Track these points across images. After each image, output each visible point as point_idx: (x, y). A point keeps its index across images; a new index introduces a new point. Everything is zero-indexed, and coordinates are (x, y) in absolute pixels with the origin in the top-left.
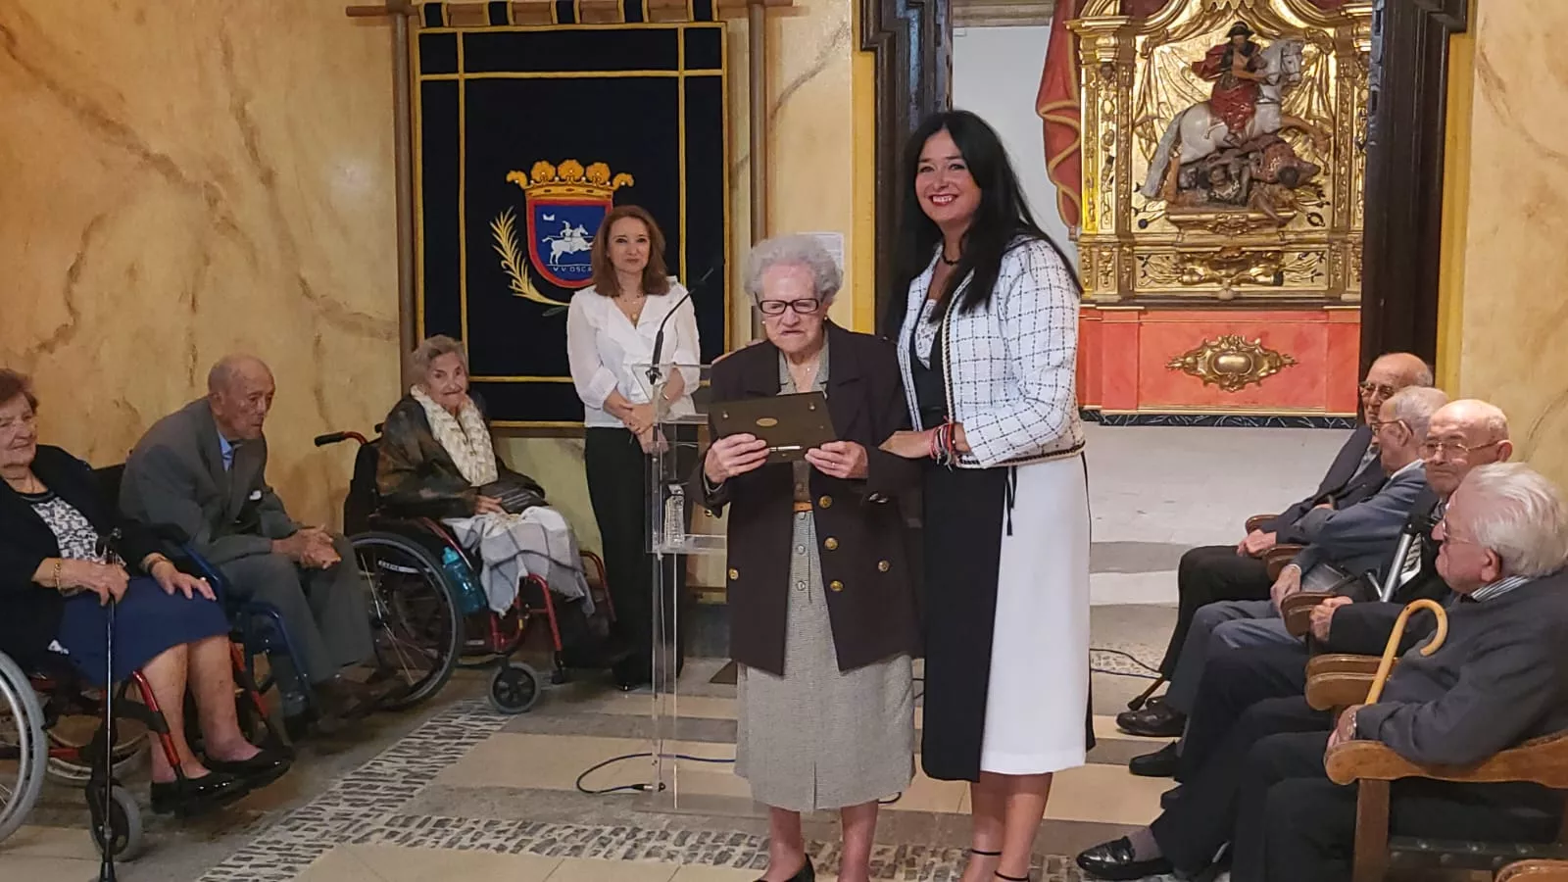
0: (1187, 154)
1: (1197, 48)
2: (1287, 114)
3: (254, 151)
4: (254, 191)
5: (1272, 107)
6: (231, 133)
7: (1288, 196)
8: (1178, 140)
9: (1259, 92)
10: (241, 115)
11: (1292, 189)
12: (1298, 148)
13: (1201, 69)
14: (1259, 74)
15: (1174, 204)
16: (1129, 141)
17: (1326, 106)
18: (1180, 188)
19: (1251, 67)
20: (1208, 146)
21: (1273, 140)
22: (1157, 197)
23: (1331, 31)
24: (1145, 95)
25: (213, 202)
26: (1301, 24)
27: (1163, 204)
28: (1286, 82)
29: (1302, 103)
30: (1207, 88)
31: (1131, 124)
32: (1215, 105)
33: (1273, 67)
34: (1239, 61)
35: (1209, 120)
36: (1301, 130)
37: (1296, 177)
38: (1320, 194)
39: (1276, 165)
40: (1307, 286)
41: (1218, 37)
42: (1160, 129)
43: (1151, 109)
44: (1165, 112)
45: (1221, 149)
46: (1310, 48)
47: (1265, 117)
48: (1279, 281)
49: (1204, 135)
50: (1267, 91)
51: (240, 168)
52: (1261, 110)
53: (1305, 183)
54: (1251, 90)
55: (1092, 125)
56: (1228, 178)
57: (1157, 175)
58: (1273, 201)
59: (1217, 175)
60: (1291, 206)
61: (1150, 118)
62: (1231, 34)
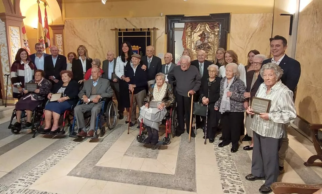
0: (198, 45)
1: (199, 34)
2: (208, 41)
3: (100, 44)
4: (100, 49)
5: (207, 40)
6: (98, 43)
7: (208, 50)
8: (197, 43)
9: (205, 39)
10: (99, 40)
11: (209, 48)
12: (209, 44)
13: (199, 36)
14: (205, 37)
15: (196, 50)
16: (191, 43)
17: (212, 40)
18: (197, 49)
19: (204, 36)
20: (200, 44)
21: (206, 44)
22: (194, 49)
23: (213, 32)
24: (193, 39)
25: (96, 50)
26: (210, 31)
27: (195, 50)
28: (208, 38)
29: (210, 40)
30: (200, 38)
31: (192, 42)
32: (201, 40)
33: (207, 36)
34: (203, 35)
35: (200, 41)
36: (210, 43)
37: (209, 47)
38: (212, 49)
39: (207, 46)
40: (210, 59)
41: (201, 32)
42: (195, 42)
43: (194, 40)
44: (195, 40)
45: (201, 44)
46: (211, 34)
47: (206, 41)
48: (207, 59)
49: (200, 43)
50: (206, 38)
51: (99, 46)
52: (205, 40)
53: (210, 48)
54: (205, 38)
55: (188, 42)
56: (202, 48)
57: (194, 47)
58: (207, 50)
59: (201, 47)
60: (209, 50)
61: (194, 41)
62: (202, 32)
